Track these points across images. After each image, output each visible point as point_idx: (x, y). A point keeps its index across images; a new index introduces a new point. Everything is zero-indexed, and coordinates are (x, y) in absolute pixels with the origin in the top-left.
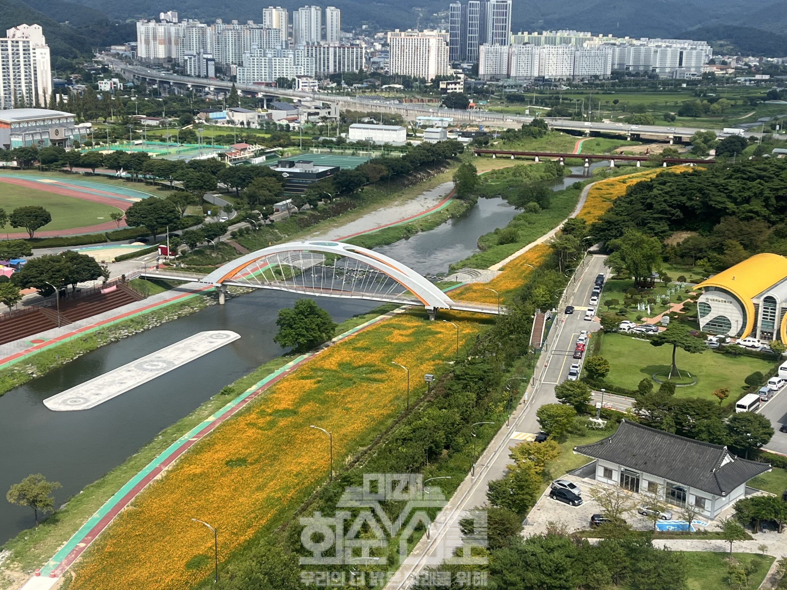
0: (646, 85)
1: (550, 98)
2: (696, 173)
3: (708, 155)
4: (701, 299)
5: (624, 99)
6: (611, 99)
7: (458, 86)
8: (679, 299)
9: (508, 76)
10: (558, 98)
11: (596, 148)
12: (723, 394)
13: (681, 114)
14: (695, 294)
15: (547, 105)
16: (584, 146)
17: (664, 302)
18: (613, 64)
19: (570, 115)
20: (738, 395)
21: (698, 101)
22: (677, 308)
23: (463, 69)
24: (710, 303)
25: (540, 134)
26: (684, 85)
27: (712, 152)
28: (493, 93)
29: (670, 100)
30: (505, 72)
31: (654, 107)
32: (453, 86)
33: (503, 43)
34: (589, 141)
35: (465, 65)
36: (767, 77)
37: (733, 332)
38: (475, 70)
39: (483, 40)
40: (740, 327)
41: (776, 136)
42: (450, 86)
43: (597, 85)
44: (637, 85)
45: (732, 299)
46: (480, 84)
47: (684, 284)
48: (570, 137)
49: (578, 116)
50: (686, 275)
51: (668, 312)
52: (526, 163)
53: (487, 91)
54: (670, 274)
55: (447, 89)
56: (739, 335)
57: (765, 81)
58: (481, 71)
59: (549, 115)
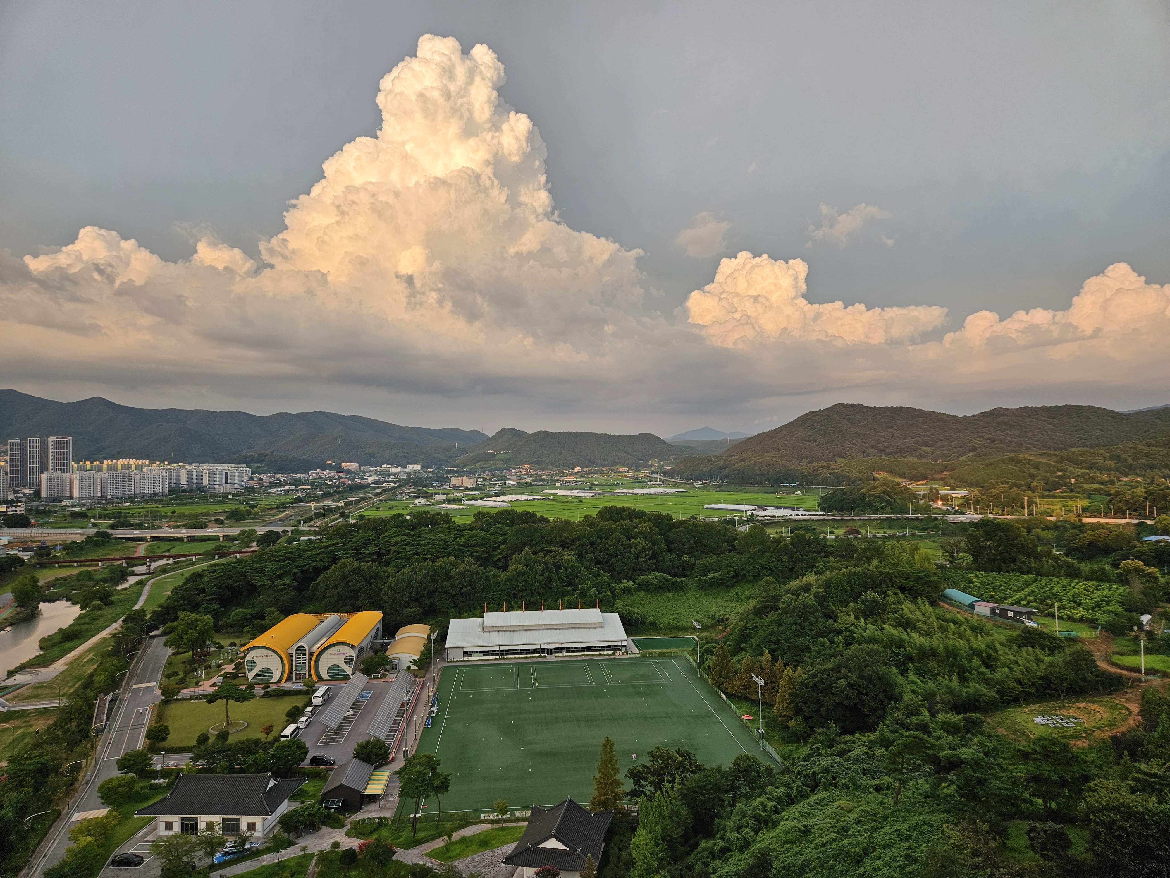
0: (199, 498)
1: (113, 513)
2: (239, 561)
3: (252, 547)
4: (248, 658)
5: (179, 510)
6: (169, 510)
7: (18, 509)
8: (232, 661)
9: (71, 497)
10: (121, 513)
11: (157, 550)
12: (268, 730)
13: (228, 518)
14: (243, 654)
15: (110, 519)
16: (146, 550)
17: (219, 666)
18: (170, 484)
19: (132, 525)
20: (281, 728)
21: (242, 507)
22: (229, 668)
23: (25, 494)
24: (255, 659)
25: (103, 543)
26: (230, 497)
27: (255, 544)
28: (56, 512)
29: (220, 508)
30: (67, 494)
31: (207, 514)
32: (14, 509)
33: (65, 471)
34: (151, 545)
35: (27, 491)
36: (293, 488)
37: (275, 679)
38: (37, 494)
39: (44, 468)
40: (280, 673)
41: (301, 528)
42: (10, 509)
43: (157, 501)
44: (191, 499)
45: (270, 653)
46: (42, 505)
47: (234, 648)
48: (133, 544)
49: (140, 526)
50: (237, 641)
51: (222, 673)
52: (90, 569)
53: (50, 512)
54: (223, 643)
55: (7, 511)
56: (280, 680)
57: (292, 490)
58: (44, 494)
59: (112, 526)
